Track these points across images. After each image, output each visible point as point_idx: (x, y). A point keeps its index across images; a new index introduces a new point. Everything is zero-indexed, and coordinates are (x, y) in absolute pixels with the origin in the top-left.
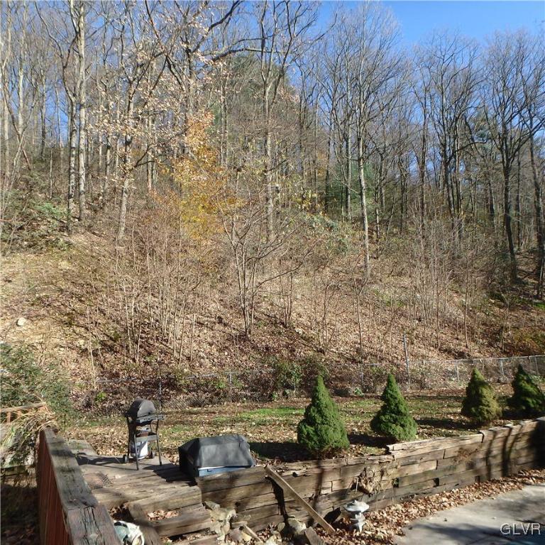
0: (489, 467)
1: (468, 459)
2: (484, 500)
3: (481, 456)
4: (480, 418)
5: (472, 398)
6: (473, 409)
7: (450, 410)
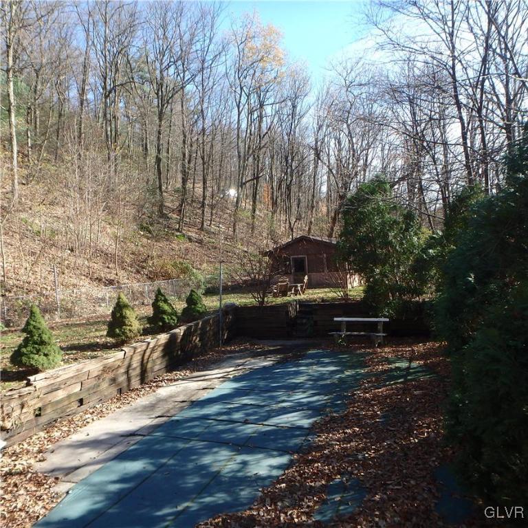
1: (111, 375)
2: (124, 408)
3: (122, 370)
4: (123, 338)
5: (117, 322)
6: (117, 331)
7: (98, 334)
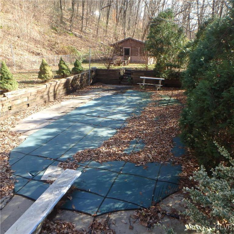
0: (49, 97)
1: (41, 95)
2: (47, 109)
3: (46, 93)
4: (46, 79)
5: (42, 72)
6: (43, 76)
7: (34, 77)
